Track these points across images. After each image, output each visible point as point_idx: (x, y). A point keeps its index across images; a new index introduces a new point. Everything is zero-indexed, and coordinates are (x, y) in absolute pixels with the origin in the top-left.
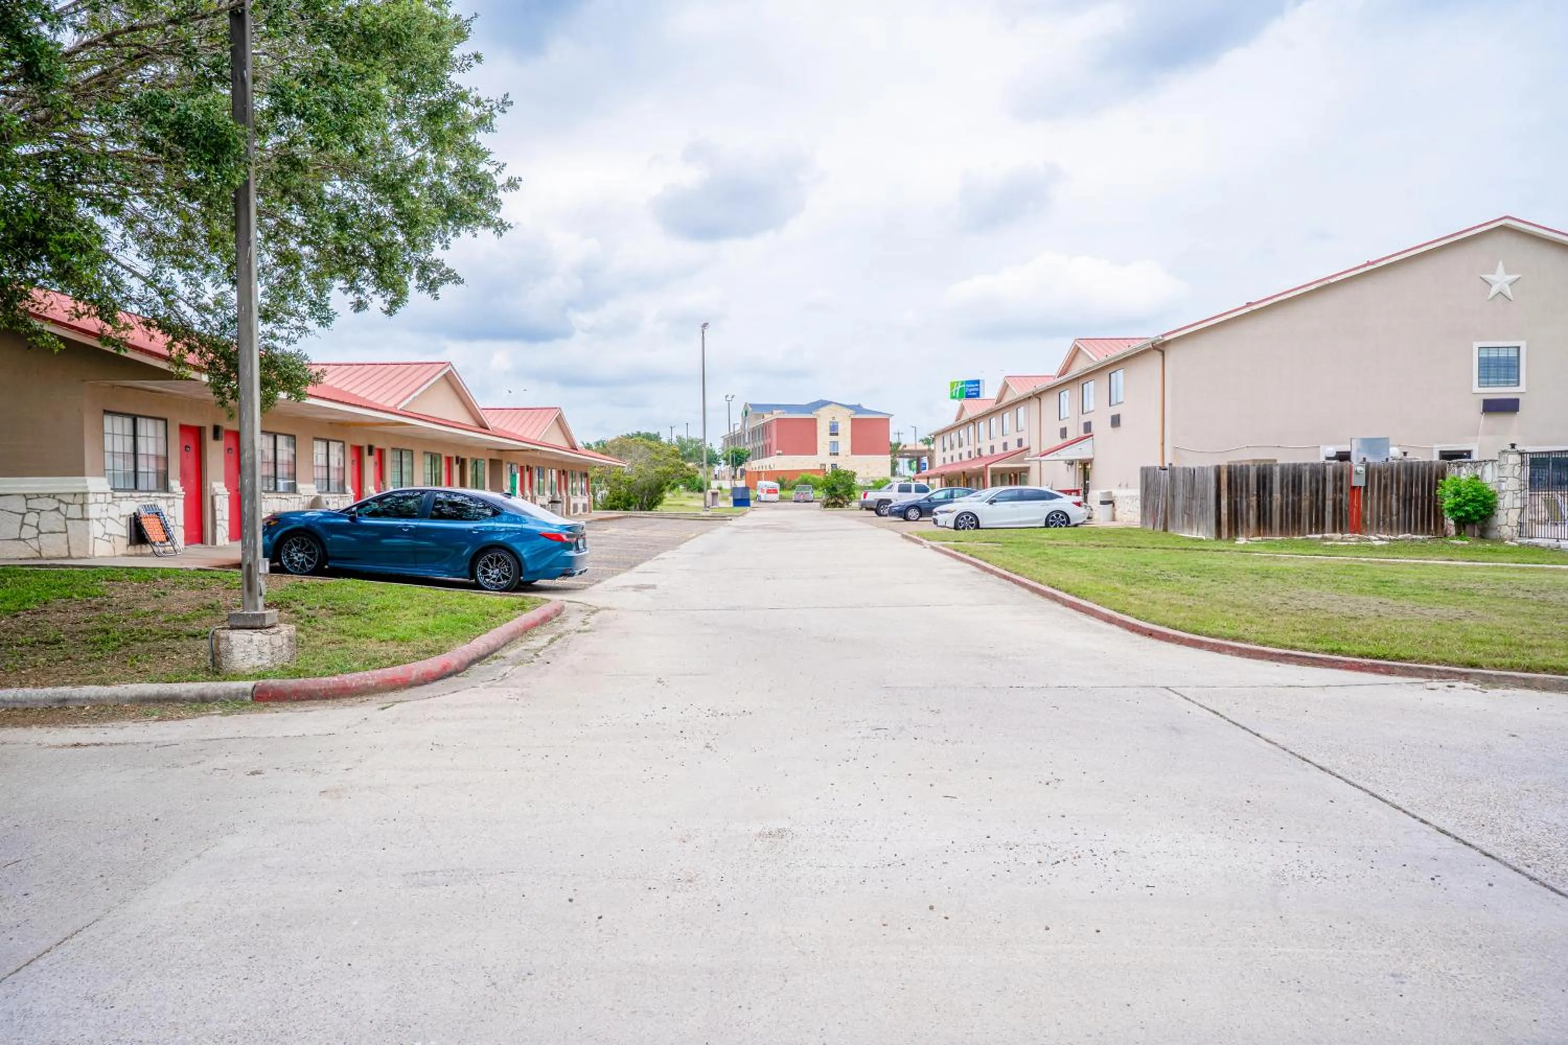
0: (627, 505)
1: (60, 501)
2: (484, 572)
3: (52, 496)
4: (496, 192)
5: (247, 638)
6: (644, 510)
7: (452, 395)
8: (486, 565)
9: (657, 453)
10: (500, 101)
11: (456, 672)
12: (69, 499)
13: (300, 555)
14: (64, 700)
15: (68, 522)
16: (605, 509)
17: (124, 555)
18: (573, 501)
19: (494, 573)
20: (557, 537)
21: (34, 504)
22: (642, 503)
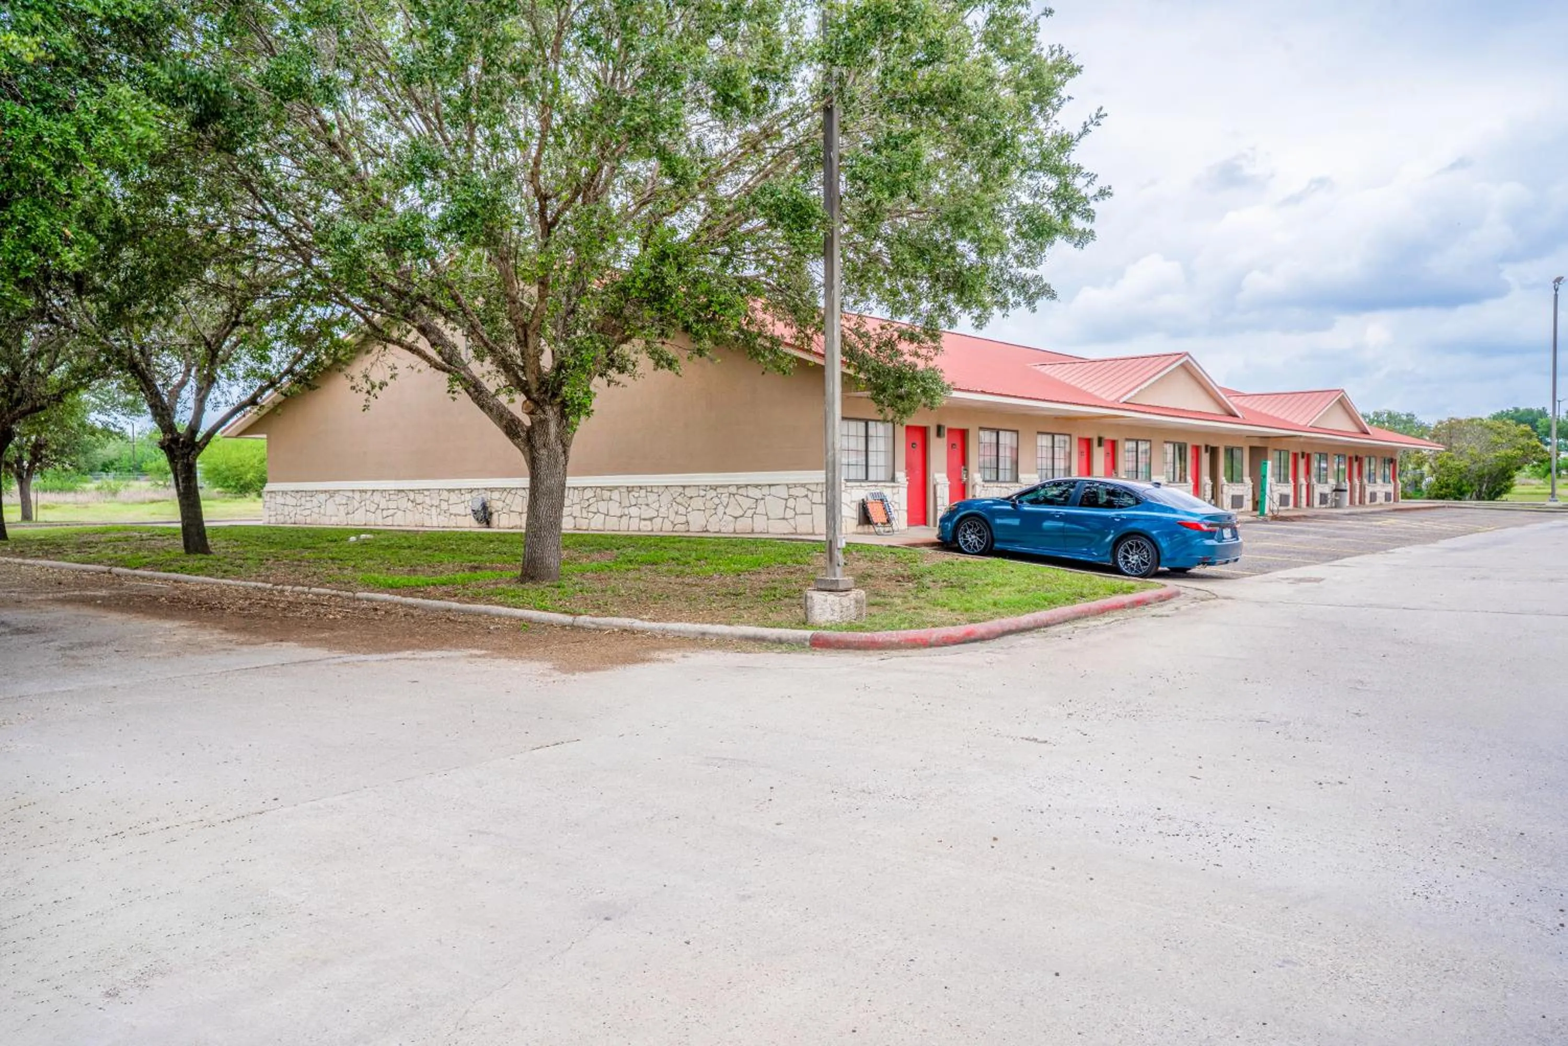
0: (1459, 494)
1: (808, 490)
2: (1125, 557)
3: (803, 485)
4: (1088, 203)
5: (823, 597)
6: (1483, 499)
7: (1193, 386)
8: (1127, 551)
9: (1499, 434)
10: (1093, 116)
11: (982, 639)
12: (813, 488)
13: (973, 537)
14: (704, 634)
15: (814, 506)
16: (1430, 498)
17: (853, 533)
18: (1369, 489)
19: (1134, 558)
20: (1196, 526)
21: (793, 492)
22: (1480, 491)
